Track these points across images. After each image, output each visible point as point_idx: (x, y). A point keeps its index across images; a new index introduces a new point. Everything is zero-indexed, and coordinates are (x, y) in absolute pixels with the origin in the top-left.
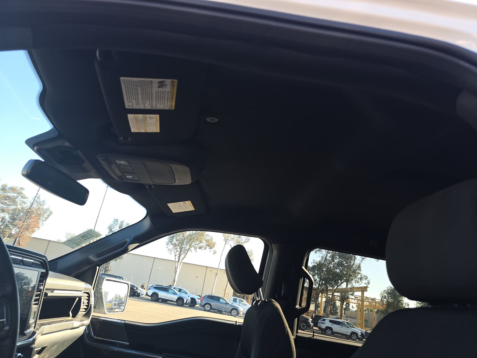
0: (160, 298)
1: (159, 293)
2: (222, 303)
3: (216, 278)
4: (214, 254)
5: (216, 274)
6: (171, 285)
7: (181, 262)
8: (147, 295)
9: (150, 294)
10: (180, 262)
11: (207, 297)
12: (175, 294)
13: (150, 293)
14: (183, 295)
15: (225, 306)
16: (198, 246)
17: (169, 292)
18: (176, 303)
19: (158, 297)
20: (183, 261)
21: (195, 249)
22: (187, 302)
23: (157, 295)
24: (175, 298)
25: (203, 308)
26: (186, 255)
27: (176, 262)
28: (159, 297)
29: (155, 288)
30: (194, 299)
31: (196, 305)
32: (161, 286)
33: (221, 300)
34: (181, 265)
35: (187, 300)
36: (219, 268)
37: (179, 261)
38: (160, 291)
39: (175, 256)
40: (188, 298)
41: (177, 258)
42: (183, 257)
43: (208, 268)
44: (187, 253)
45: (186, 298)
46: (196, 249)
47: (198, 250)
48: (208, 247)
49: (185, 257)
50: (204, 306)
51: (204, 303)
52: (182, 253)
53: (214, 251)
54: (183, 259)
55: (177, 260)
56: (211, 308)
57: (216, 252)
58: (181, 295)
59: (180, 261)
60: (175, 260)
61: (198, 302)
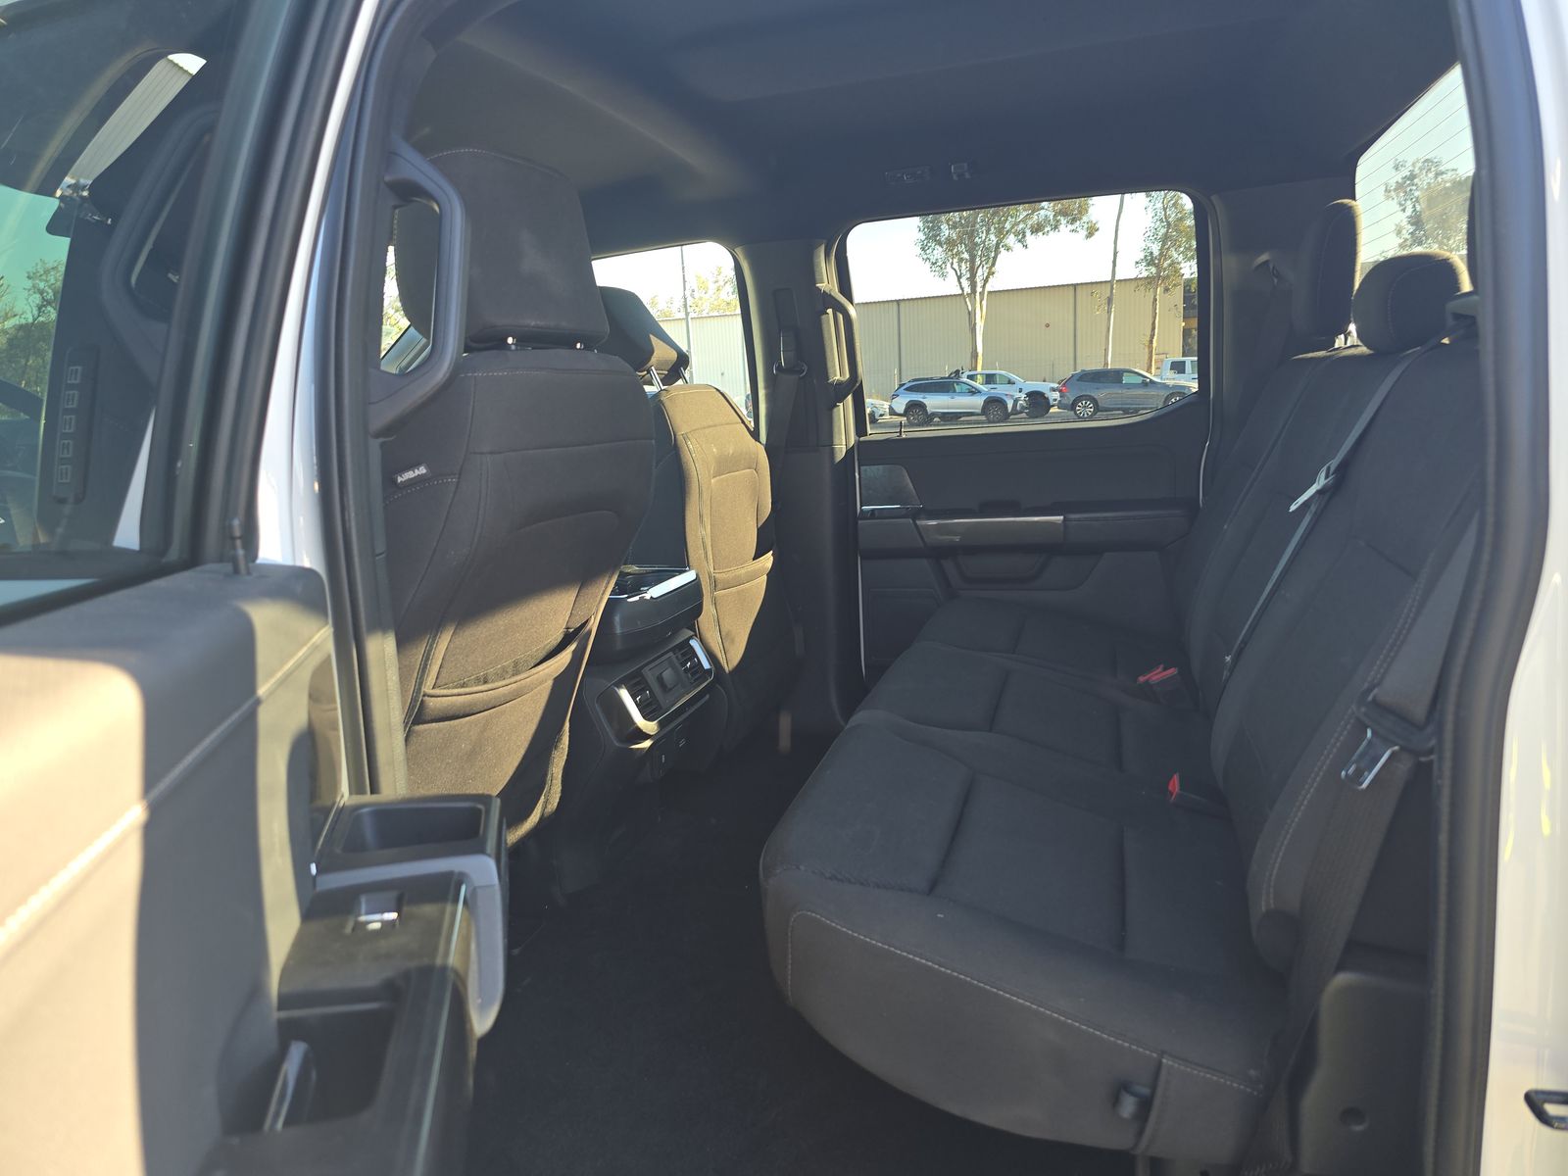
0: (934, 414)
1: (925, 401)
2: (1130, 386)
3: (1109, 312)
4: (1090, 235)
5: (1110, 301)
6: (957, 372)
7: (982, 294)
8: (892, 412)
9: (900, 407)
10: (978, 294)
11: (1078, 380)
12: (974, 392)
13: (900, 405)
14: (1000, 390)
15: (1141, 392)
16: (1029, 226)
17: (955, 391)
18: (983, 418)
19: (927, 412)
20: (989, 288)
21: (1020, 237)
22: (1018, 408)
23: (921, 406)
24: (978, 401)
25: (1072, 412)
26: (993, 264)
27: (965, 299)
28: (930, 410)
29: (910, 389)
30: (1041, 395)
31: (1051, 411)
32: (927, 379)
33: (1126, 379)
34: (984, 303)
35: (1016, 401)
36: (1117, 278)
37: (974, 291)
38: (928, 395)
39: (959, 278)
40: (1018, 395)
41: (965, 284)
42: (986, 275)
43: (1079, 289)
44: (995, 258)
45: (1012, 396)
46: (1024, 236)
47: (1030, 238)
48: (1062, 218)
49: (991, 273)
50: (1073, 407)
51: (1072, 399)
52: (978, 262)
53: (1086, 226)
54: (986, 281)
55: (967, 290)
56: (1097, 409)
57: (1097, 226)
58: (995, 391)
59: (979, 289)
60: (960, 292)
61: (1055, 400)
